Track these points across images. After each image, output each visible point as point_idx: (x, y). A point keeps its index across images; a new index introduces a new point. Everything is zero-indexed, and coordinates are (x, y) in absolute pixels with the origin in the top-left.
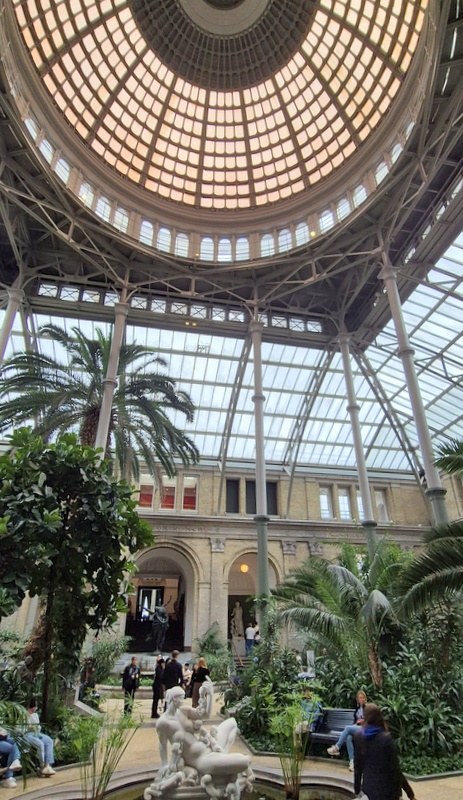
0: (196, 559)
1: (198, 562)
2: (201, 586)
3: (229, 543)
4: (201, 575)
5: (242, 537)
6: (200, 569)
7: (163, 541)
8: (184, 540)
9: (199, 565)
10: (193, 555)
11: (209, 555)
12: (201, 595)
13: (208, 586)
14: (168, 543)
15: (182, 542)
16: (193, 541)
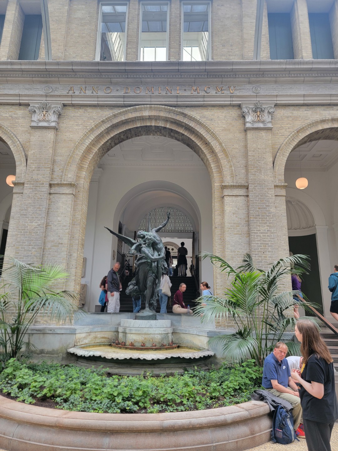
0: (213, 143)
1: (217, 149)
2: (226, 192)
3: (281, 113)
4: (226, 172)
5: (309, 100)
6: (224, 162)
7: (146, 113)
8: (187, 111)
9: (220, 155)
10: (208, 137)
11: (241, 136)
12: (228, 209)
13: (242, 192)
14: (157, 118)
15: (185, 115)
16: (208, 113)
